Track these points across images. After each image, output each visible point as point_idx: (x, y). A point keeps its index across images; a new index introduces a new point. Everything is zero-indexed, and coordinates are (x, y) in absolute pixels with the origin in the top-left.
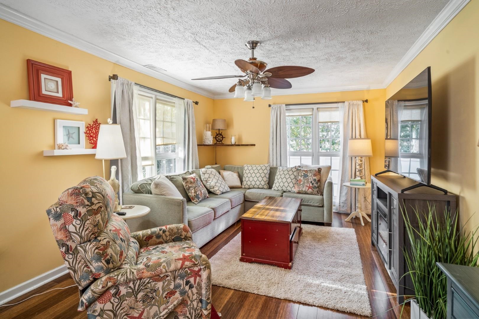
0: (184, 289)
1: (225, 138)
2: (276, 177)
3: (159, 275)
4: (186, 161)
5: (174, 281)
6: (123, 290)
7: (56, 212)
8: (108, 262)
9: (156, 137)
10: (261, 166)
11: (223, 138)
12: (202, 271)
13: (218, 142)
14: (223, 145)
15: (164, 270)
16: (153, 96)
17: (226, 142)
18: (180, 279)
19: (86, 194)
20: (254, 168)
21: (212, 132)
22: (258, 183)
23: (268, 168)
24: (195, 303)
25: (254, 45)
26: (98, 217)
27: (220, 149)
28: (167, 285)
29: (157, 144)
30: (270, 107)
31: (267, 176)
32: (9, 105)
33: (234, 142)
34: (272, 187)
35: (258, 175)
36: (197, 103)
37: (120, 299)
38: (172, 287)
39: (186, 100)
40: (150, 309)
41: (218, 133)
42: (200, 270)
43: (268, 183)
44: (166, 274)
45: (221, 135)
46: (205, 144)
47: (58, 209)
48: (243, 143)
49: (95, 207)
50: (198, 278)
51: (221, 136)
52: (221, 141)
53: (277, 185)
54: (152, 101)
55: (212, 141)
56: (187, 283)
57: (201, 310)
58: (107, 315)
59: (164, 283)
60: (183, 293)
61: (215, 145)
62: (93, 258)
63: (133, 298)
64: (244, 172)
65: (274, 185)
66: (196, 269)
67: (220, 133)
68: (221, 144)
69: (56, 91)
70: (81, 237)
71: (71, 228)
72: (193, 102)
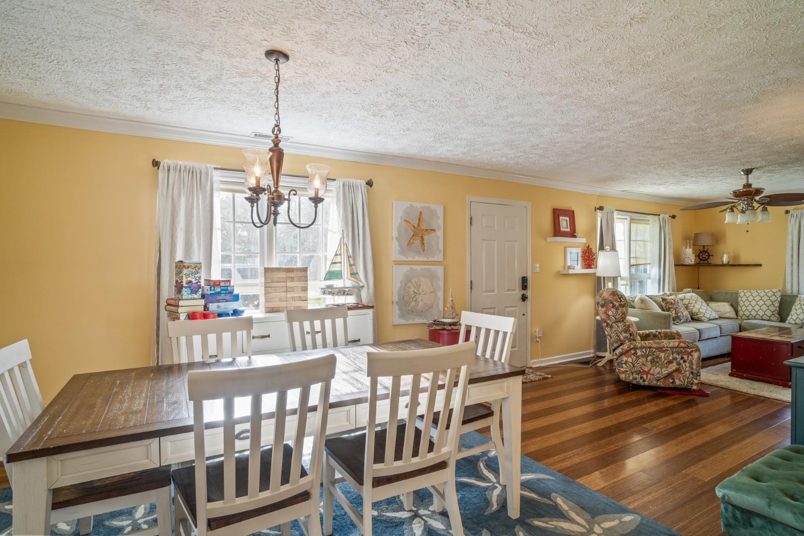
0: (679, 361)
1: (712, 256)
2: (794, 307)
3: (661, 348)
4: (661, 282)
5: (673, 354)
6: (639, 353)
7: (602, 304)
8: (631, 335)
9: (630, 258)
10: (766, 291)
11: (709, 256)
12: (694, 352)
13: (701, 262)
14: (710, 265)
15: (666, 346)
16: (628, 218)
17: (714, 260)
18: (677, 354)
19: (618, 295)
20: (755, 294)
21: (693, 250)
22: (761, 313)
23: (778, 294)
24: (688, 373)
25: (748, 172)
26: (624, 309)
27: (705, 271)
28: (667, 356)
29: (631, 264)
30: (788, 214)
31: (777, 304)
32: (546, 240)
33: (727, 261)
34: (786, 320)
35: (761, 303)
36: (674, 217)
37: (637, 357)
38: (671, 358)
39: (662, 216)
40: (656, 368)
41: (702, 250)
42: (692, 351)
43: (779, 314)
44: (667, 349)
45: (706, 252)
46: (684, 263)
47: (603, 302)
48: (742, 263)
49: (623, 303)
50: (690, 357)
51: (707, 254)
52: (707, 260)
53: (795, 317)
54: (627, 222)
55: (693, 261)
56: (682, 358)
57: (692, 380)
58: (629, 364)
59: (665, 354)
60: (679, 364)
61: (697, 265)
62: (622, 331)
63: (645, 359)
64: (740, 299)
65: (790, 317)
66: (689, 350)
67: (706, 250)
68: (706, 263)
69: (566, 227)
70: (616, 319)
71: (610, 313)
72: (670, 216)
